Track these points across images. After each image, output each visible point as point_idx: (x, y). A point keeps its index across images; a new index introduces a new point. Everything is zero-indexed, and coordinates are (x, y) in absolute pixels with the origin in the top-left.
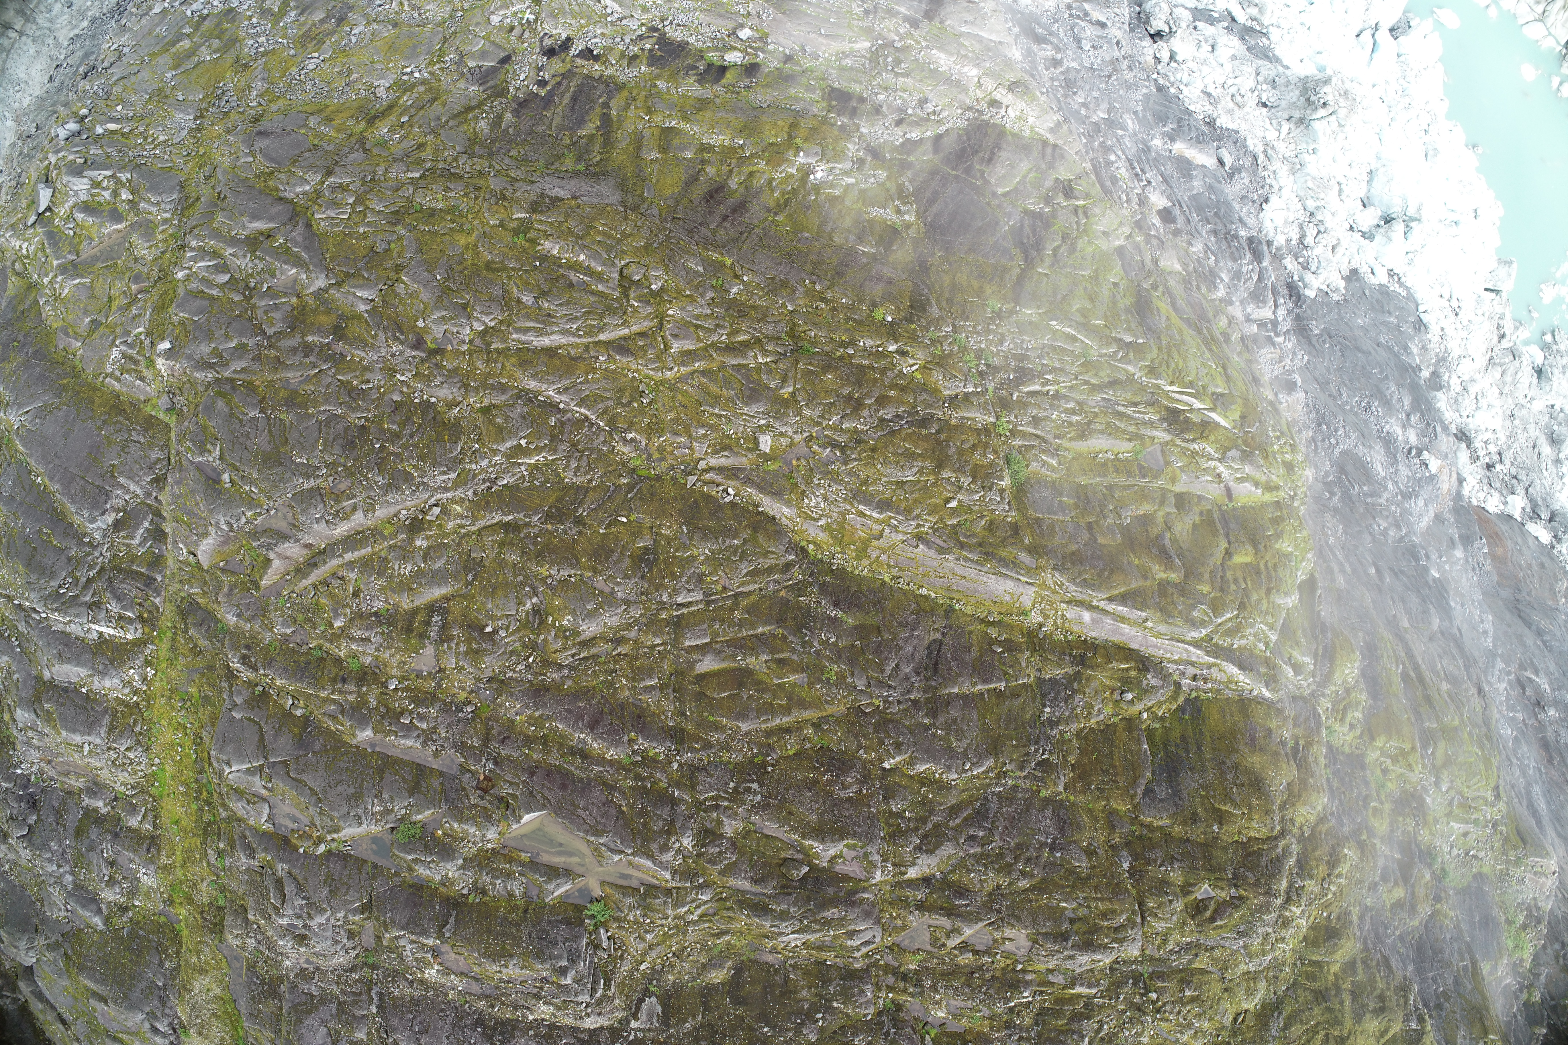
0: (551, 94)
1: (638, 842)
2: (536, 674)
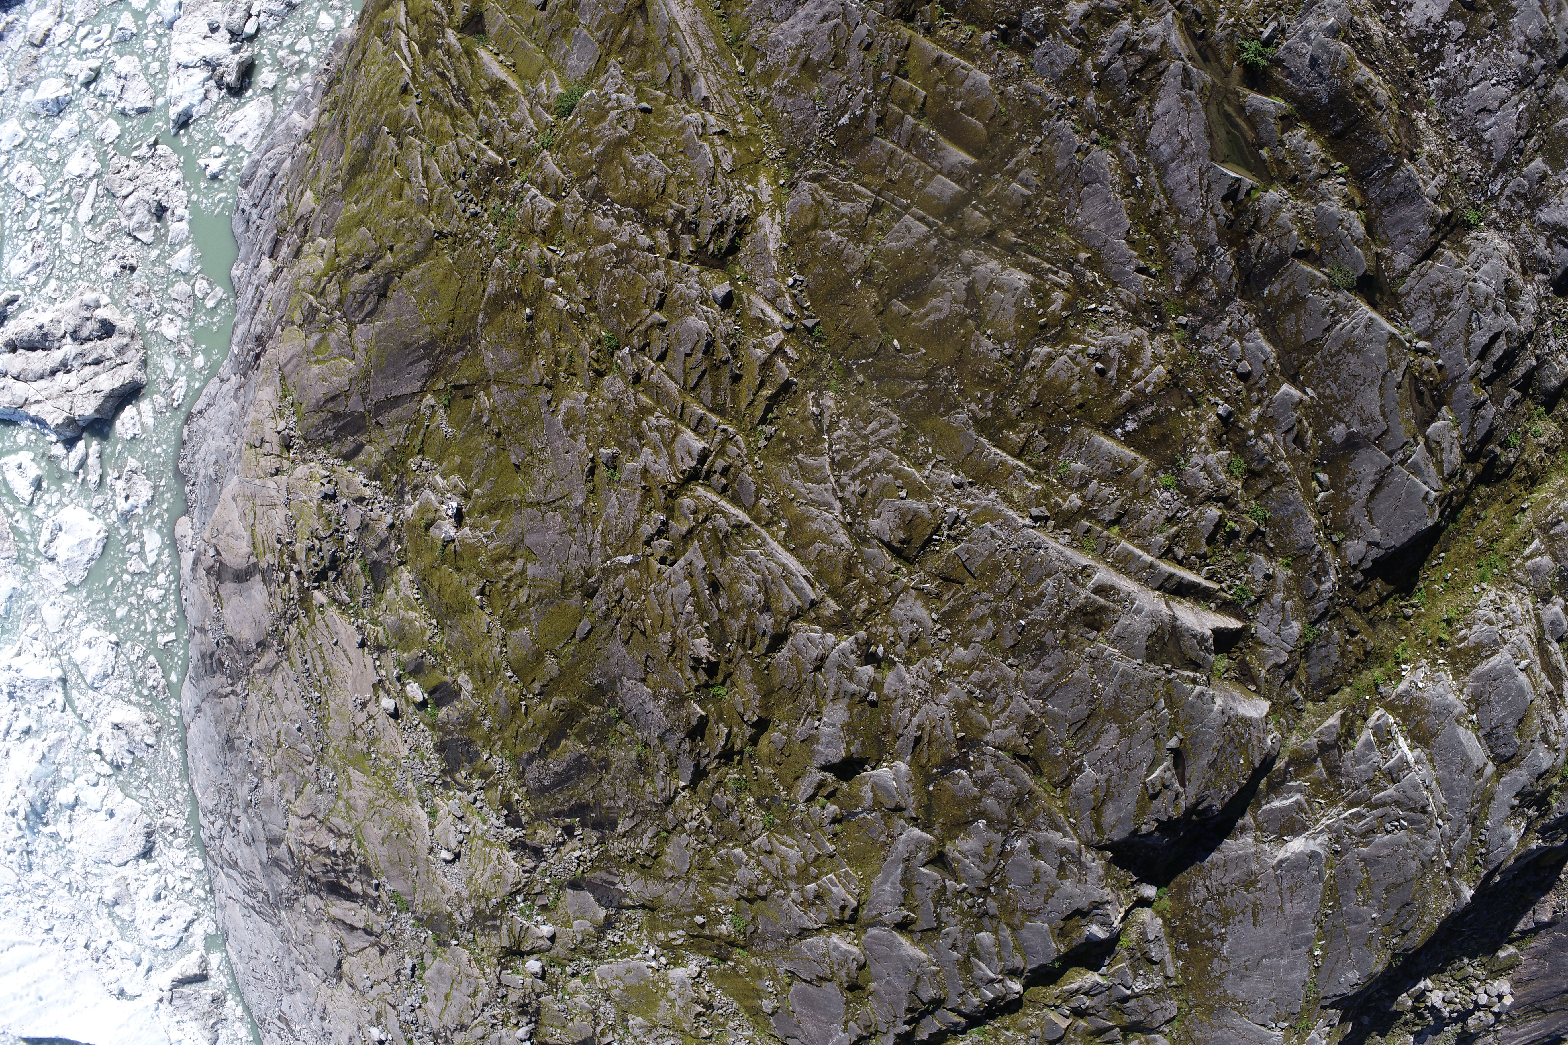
0: (571, 813)
1: (1164, 63)
2: (1102, 291)
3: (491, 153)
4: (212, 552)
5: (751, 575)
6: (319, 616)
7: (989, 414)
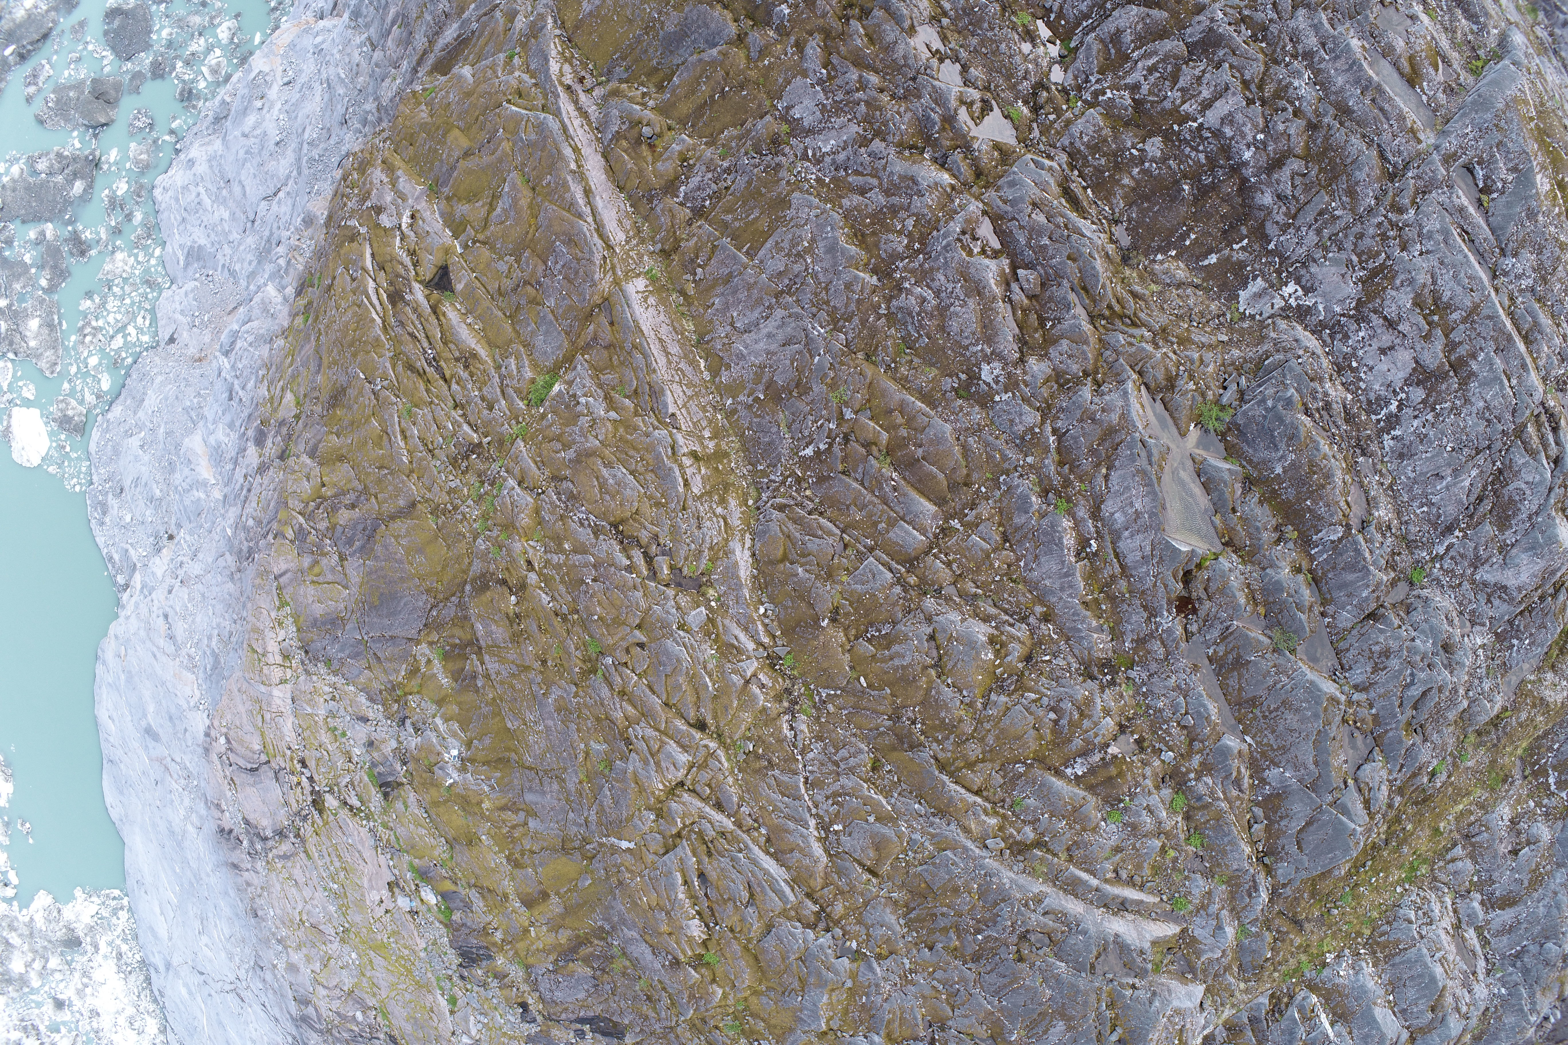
1: (1121, 435)
2: (1056, 644)
3: (466, 427)
4: (222, 740)
5: (734, 875)
6: (332, 818)
7: (949, 755)
